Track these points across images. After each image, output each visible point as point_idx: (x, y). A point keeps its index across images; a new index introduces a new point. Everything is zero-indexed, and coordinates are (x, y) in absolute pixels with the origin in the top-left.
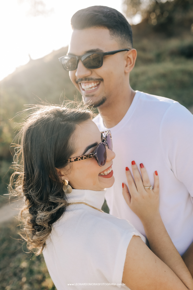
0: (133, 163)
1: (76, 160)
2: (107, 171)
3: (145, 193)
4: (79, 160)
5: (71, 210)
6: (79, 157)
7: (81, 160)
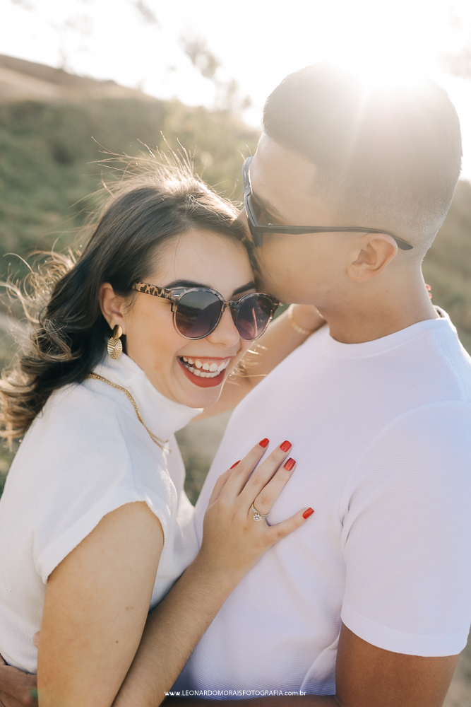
0: (286, 446)
1: (143, 290)
2: (203, 363)
3: (242, 516)
4: (147, 293)
5: (92, 391)
6: (149, 286)
7: (149, 295)
